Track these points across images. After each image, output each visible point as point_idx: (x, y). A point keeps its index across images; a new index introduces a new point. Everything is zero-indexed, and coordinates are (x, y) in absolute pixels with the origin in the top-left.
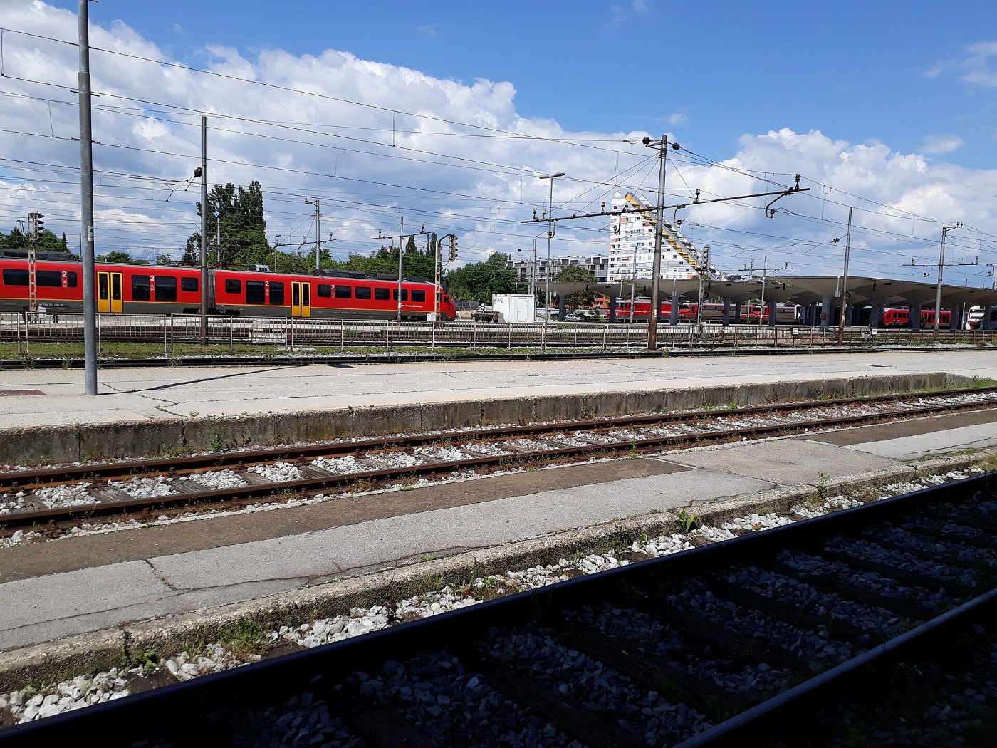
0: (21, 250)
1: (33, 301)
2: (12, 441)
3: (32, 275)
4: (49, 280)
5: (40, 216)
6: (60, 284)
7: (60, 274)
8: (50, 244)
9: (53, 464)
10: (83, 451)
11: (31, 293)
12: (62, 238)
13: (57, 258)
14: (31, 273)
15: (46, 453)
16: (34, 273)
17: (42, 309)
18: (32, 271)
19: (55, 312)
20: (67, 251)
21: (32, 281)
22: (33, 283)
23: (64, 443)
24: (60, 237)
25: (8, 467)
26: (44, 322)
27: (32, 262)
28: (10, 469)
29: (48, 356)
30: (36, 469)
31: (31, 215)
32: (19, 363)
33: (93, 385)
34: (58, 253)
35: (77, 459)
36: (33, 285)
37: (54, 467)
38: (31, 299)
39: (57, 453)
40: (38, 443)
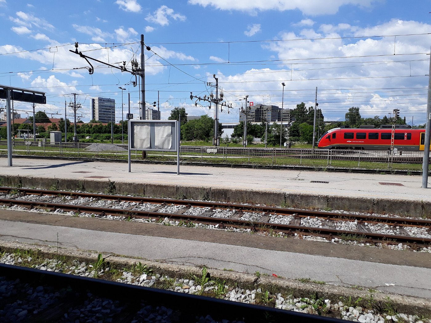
0: (387, 125)
1: (392, 146)
2: (394, 204)
3: (393, 135)
4: (399, 137)
5: (398, 110)
6: (403, 138)
7: (404, 134)
8: (400, 122)
9: (410, 217)
10: (423, 213)
11: (392, 142)
12: (404, 119)
13: (404, 127)
14: (392, 134)
15: (408, 212)
16: (394, 134)
17: (396, 149)
18: (393, 133)
19: (401, 150)
20: (405, 124)
21: (393, 137)
22: (393, 138)
23: (415, 209)
24: (403, 118)
25: (392, 215)
26: (396, 154)
27: (393, 130)
28: (392, 216)
29: (399, 169)
30: (403, 218)
31: (395, 110)
32: (389, 171)
33: (426, 184)
34: (403, 125)
35: (421, 216)
36: (393, 139)
37: (410, 218)
38: (391, 145)
39: (412, 212)
40: (404, 207)
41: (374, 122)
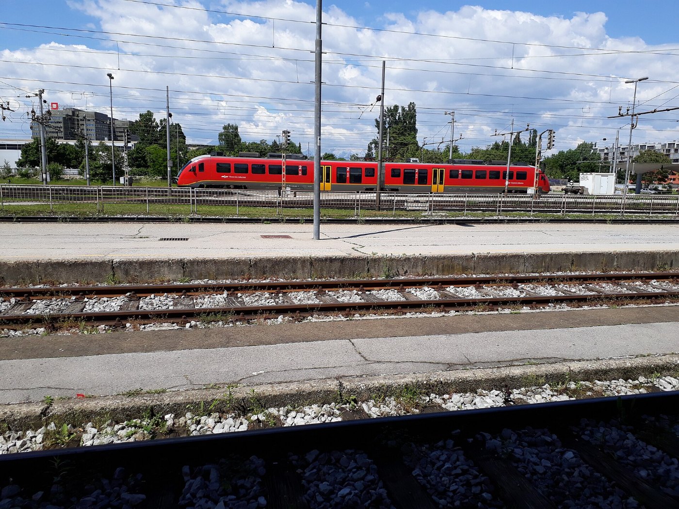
0: (277, 154)
1: (284, 184)
2: (277, 264)
3: (284, 168)
4: (292, 171)
5: (289, 133)
6: (298, 174)
7: (298, 167)
8: (293, 149)
9: (297, 279)
10: (312, 272)
11: (283, 179)
12: (298, 146)
13: (297, 158)
14: (283, 167)
15: (294, 272)
16: (285, 167)
17: (288, 189)
18: (284, 166)
19: (295, 190)
20: (301, 153)
21: (284, 172)
22: (284, 173)
23: (303, 267)
24: (298, 145)
25: (275, 279)
26: (289, 196)
27: (284, 161)
28: (276, 280)
29: (292, 216)
30: (289, 281)
31: (284, 132)
32: (278, 220)
33: (317, 234)
34: (297, 155)
35: (310, 277)
36: (284, 174)
37: (297, 281)
38: (283, 182)
39: (299, 273)
40: (290, 266)
41: (260, 149)
